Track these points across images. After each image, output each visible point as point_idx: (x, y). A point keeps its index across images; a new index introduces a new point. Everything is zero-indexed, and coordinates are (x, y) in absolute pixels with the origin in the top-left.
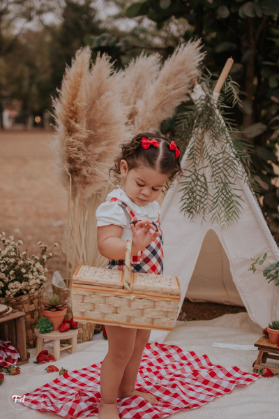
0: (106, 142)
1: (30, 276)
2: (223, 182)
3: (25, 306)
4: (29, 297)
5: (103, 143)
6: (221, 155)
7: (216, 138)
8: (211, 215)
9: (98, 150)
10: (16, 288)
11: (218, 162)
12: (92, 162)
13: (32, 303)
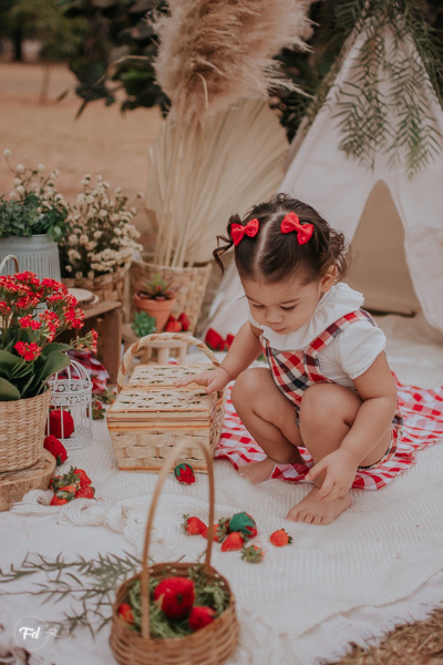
0: (265, 24)
1: (123, 242)
2: (407, 106)
3: (106, 293)
4: (114, 279)
5: (259, 26)
6: (407, 64)
7: (400, 38)
8: (387, 156)
9: (252, 36)
10: (110, 260)
11: (402, 74)
12: (238, 57)
13: (115, 288)
